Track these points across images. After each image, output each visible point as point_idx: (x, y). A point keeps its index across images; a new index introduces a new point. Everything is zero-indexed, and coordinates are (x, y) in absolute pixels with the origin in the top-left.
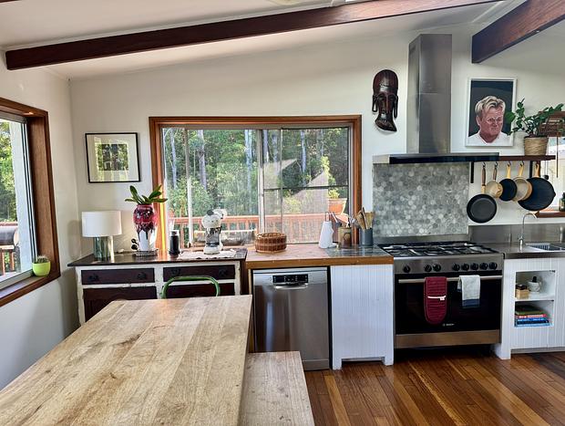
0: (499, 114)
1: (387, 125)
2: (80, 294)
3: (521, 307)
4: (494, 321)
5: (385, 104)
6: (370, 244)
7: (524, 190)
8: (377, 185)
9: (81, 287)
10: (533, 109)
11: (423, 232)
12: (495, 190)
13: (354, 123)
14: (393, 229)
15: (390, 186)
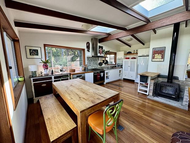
0: (101, 51)
1: (88, 51)
2: (33, 85)
3: (107, 77)
4: (104, 79)
5: (88, 47)
6: (87, 70)
7: (105, 62)
8: (87, 60)
9: (33, 83)
10: (106, 50)
11: (93, 68)
12: (102, 62)
13: (84, 50)
14: (90, 68)
15: (89, 61)
